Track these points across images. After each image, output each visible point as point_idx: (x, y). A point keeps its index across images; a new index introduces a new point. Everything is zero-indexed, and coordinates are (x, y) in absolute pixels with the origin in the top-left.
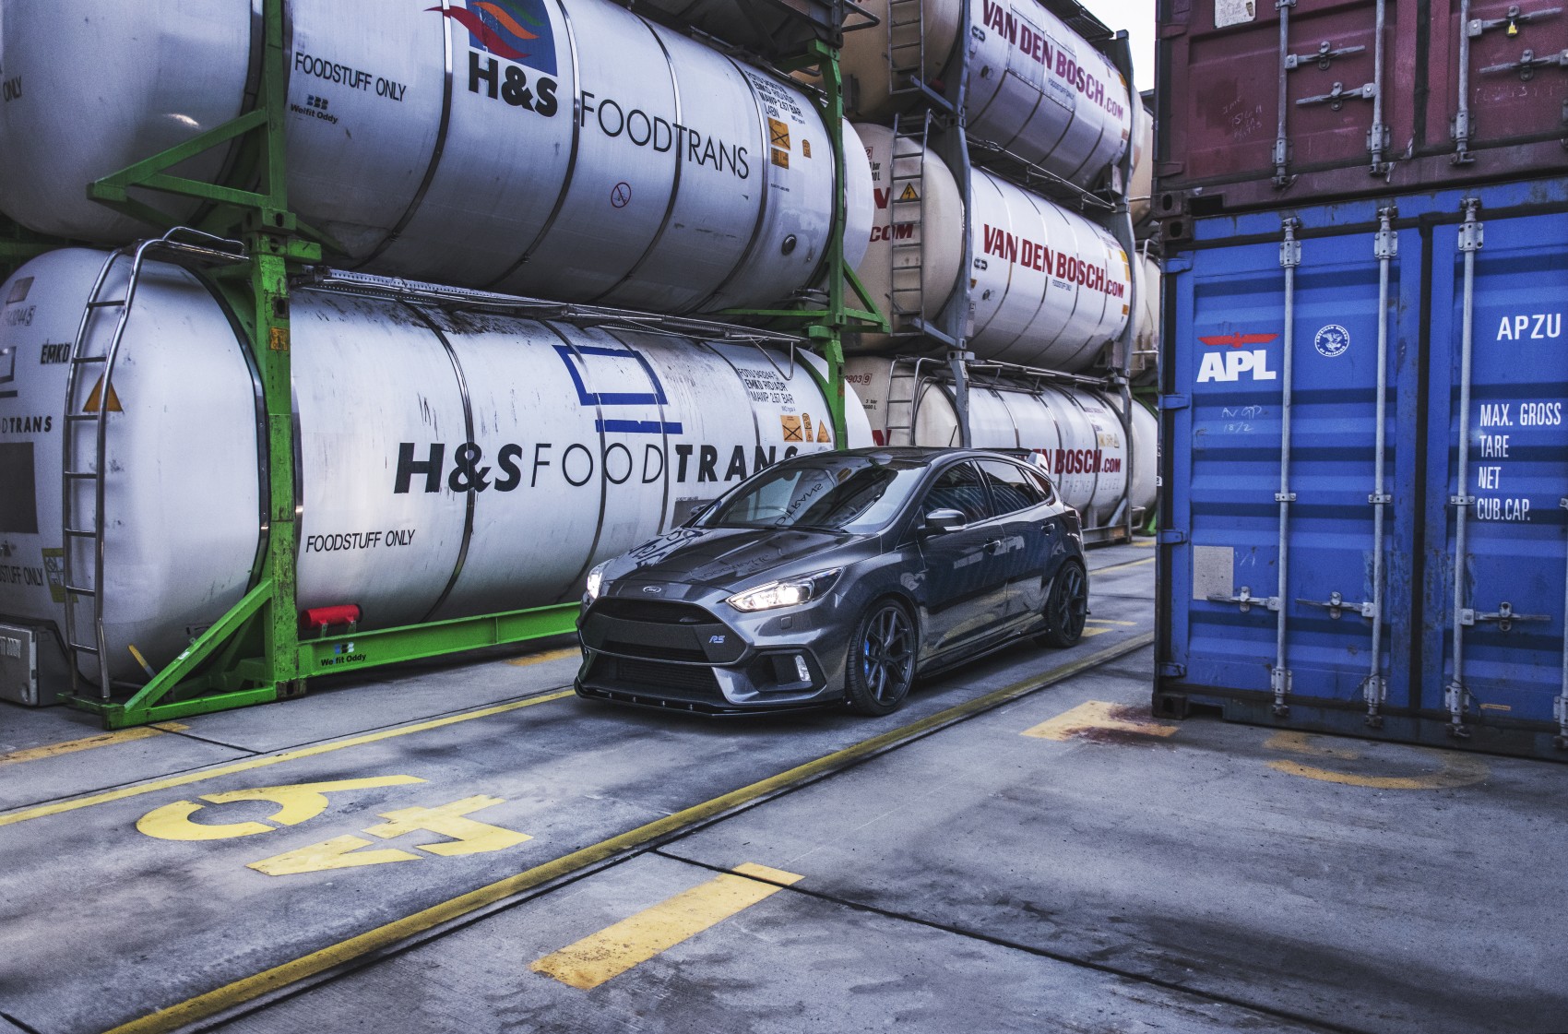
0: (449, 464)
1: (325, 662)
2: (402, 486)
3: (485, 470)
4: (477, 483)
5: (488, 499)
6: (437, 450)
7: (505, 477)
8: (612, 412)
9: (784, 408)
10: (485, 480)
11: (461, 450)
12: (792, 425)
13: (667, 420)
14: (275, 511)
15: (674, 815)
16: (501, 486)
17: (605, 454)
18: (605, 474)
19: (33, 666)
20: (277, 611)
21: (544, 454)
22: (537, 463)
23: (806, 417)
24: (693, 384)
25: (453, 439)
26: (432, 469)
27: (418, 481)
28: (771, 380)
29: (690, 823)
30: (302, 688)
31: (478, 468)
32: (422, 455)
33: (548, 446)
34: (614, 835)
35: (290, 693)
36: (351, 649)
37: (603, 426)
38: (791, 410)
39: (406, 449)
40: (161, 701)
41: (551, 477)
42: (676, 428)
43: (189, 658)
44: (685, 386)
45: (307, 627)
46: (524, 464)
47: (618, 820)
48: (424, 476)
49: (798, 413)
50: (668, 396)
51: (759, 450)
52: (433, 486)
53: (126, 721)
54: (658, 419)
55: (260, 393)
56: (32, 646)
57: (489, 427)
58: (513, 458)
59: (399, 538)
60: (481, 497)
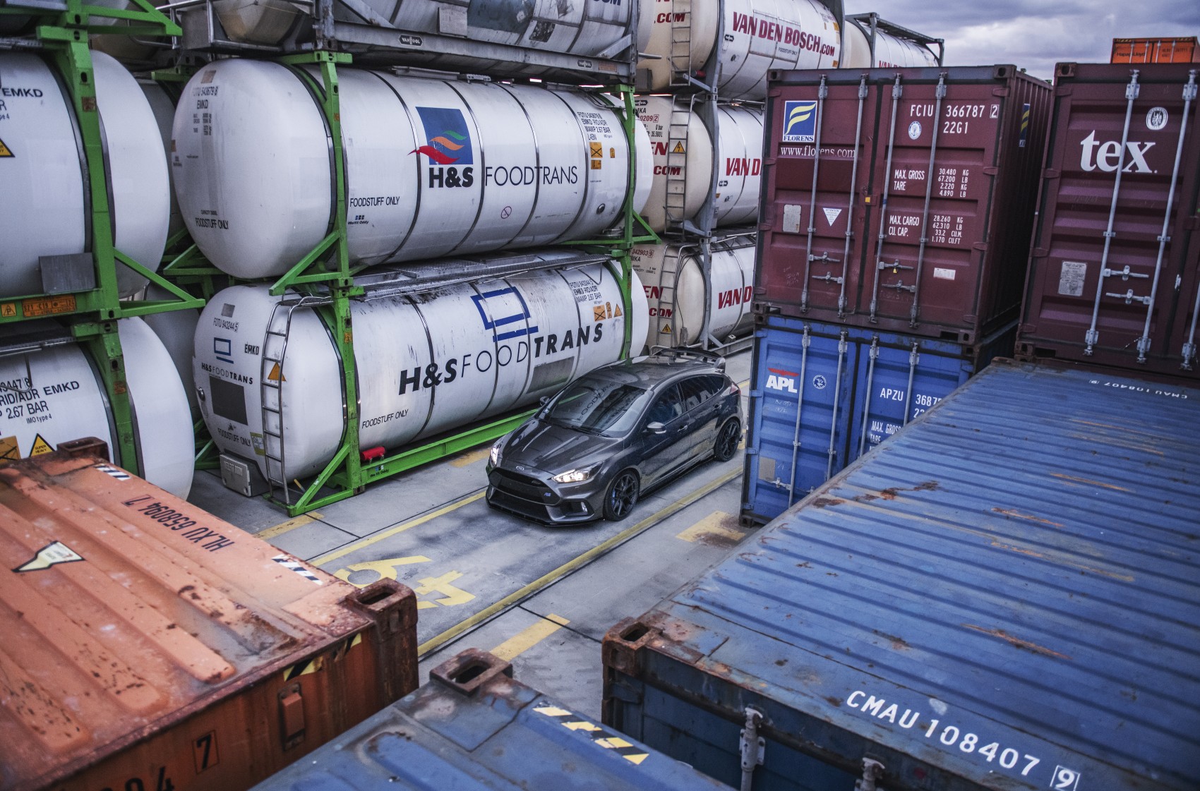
0: (423, 375)
1: (372, 476)
2: (402, 391)
3: (440, 375)
4: (436, 382)
5: (442, 389)
6: (418, 370)
7: (449, 375)
8: (501, 330)
9: (595, 303)
10: (440, 379)
11: (429, 367)
12: (599, 312)
13: (530, 326)
14: (349, 415)
15: (528, 586)
16: (447, 380)
17: (498, 352)
18: (498, 362)
19: (249, 480)
20: (352, 458)
21: (468, 360)
22: (464, 365)
23: (608, 304)
24: (545, 301)
25: (424, 363)
26: (415, 380)
27: (409, 387)
28: (589, 286)
29: (533, 591)
30: (364, 489)
31: (436, 375)
32: (410, 375)
33: (470, 355)
34: (505, 597)
35: (359, 492)
36: (382, 468)
37: (497, 338)
38: (599, 302)
39: (404, 373)
40: (312, 501)
41: (471, 370)
42: (535, 329)
43: (319, 484)
44: (540, 305)
45: (364, 462)
46: (458, 368)
47: (506, 588)
48: (412, 384)
49: (604, 304)
50: (531, 313)
51: (580, 330)
52: (416, 388)
53: (297, 513)
54: (525, 327)
55: (340, 358)
56: (248, 472)
57: (442, 353)
58: (453, 366)
59: (401, 414)
60: (438, 388)
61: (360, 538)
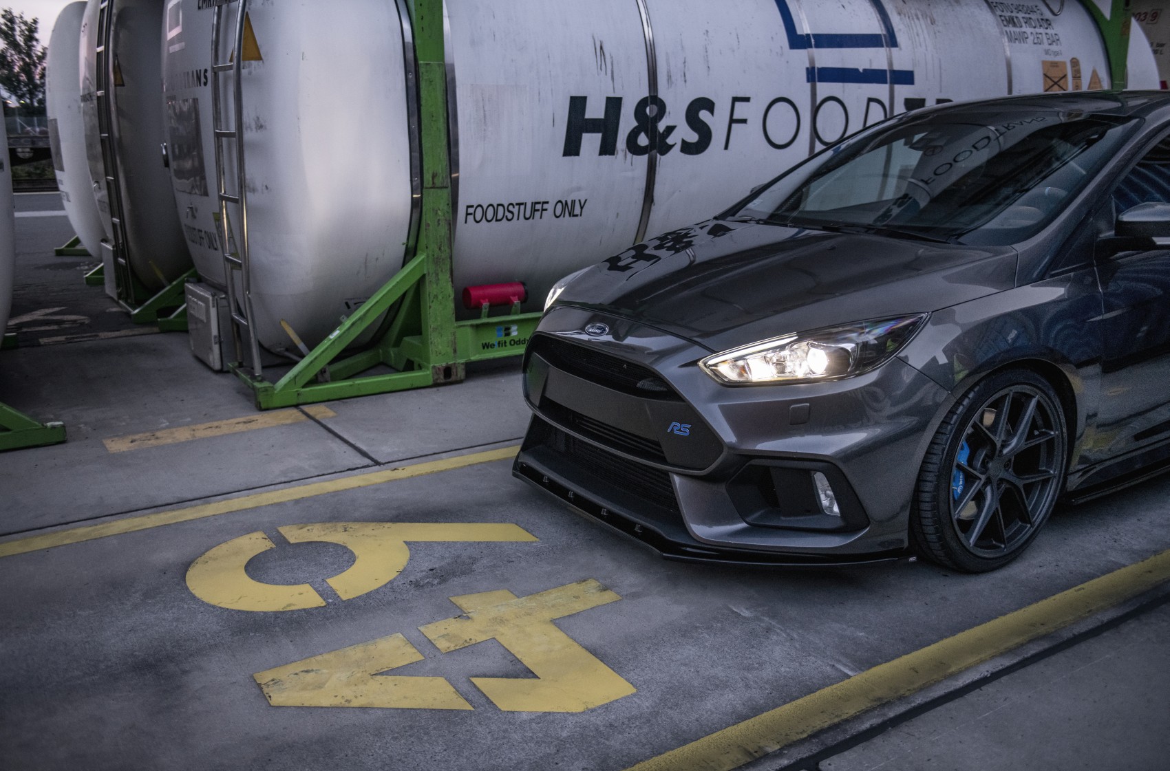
0: (627, 122)
1: (486, 346)
2: (572, 148)
3: (670, 129)
4: (659, 145)
5: (672, 164)
6: (614, 104)
7: (693, 137)
8: (828, 58)
9: (1047, 52)
10: (670, 141)
11: (642, 104)
12: (1055, 74)
13: (896, 68)
14: (428, 177)
15: (858, 678)
16: (687, 148)
17: (815, 110)
18: (815, 133)
19: (214, 332)
20: (430, 289)
21: (741, 110)
22: (732, 121)
23: (1075, 63)
24: (933, 22)
25: (633, 92)
26: (607, 127)
27: (590, 142)
28: (1033, 16)
29: (884, 704)
30: (461, 373)
31: (661, 127)
32: (595, 110)
33: (747, 99)
35: (447, 377)
36: (514, 333)
37: (816, 75)
38: (1056, 53)
39: (578, 104)
40: (314, 381)
41: (748, 137)
42: (906, 77)
43: (340, 337)
44: (921, 26)
45: (466, 306)
46: (716, 122)
48: (597, 137)
49: (1065, 58)
50: (901, 38)
52: (607, 148)
53: (277, 403)
54: (885, 66)
55: (408, 38)
56: (213, 312)
57: (677, 76)
58: (704, 115)
59: (569, 208)
60: (664, 161)
61: (377, 463)
